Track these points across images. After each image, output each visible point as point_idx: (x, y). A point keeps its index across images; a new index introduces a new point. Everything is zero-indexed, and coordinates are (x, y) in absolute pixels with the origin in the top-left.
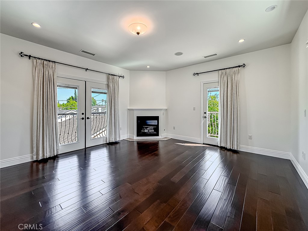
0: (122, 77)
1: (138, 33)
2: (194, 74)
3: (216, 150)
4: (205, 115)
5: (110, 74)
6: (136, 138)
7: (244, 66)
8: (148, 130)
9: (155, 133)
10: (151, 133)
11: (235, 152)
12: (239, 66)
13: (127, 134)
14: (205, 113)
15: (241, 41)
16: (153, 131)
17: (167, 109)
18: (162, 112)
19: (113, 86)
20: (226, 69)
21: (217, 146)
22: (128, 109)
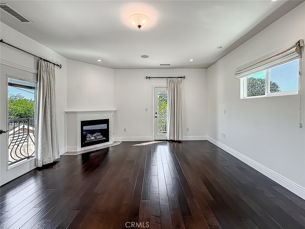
0: (59, 66)
1: (139, 26)
2: (147, 78)
3: (165, 144)
4: (156, 115)
5: (41, 58)
6: (80, 150)
7: (184, 77)
8: (94, 137)
9: (104, 138)
10: (100, 139)
11: (179, 142)
12: (181, 77)
13: (65, 147)
14: (156, 113)
15: (191, 60)
16: (102, 136)
17: (115, 111)
18: (112, 114)
19: (49, 78)
20: (173, 77)
21: (167, 140)
22: (66, 112)
